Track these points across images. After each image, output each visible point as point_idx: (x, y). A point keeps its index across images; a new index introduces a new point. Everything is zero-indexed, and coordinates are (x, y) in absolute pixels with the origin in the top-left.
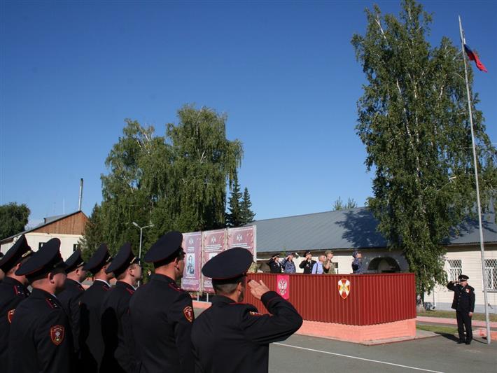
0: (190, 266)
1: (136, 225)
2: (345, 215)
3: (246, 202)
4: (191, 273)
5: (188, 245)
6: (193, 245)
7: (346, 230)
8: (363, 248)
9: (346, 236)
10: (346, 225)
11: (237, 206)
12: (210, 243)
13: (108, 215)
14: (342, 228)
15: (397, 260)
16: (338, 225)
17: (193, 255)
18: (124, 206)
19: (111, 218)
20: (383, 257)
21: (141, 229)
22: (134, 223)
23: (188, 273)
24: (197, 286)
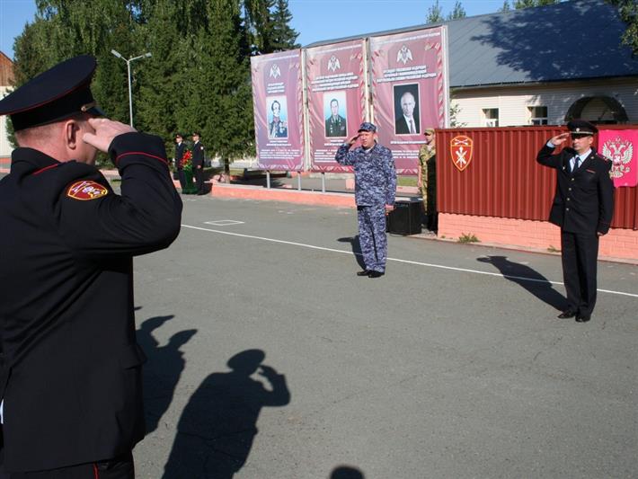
0: (276, 122)
1: (119, 55)
2: (486, 25)
3: (282, 13)
4: (279, 135)
5: (268, 79)
6: (279, 79)
7: (499, 50)
8: (550, 81)
9: (503, 59)
10: (494, 40)
11: (268, 20)
12: (324, 71)
13: (53, 42)
14: (488, 47)
15: (620, 101)
16: (477, 43)
17: (283, 100)
18: (83, 24)
19: (58, 47)
20: (591, 96)
21: (128, 62)
22: (114, 52)
23: (272, 137)
24: (297, 161)
